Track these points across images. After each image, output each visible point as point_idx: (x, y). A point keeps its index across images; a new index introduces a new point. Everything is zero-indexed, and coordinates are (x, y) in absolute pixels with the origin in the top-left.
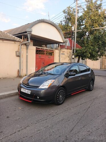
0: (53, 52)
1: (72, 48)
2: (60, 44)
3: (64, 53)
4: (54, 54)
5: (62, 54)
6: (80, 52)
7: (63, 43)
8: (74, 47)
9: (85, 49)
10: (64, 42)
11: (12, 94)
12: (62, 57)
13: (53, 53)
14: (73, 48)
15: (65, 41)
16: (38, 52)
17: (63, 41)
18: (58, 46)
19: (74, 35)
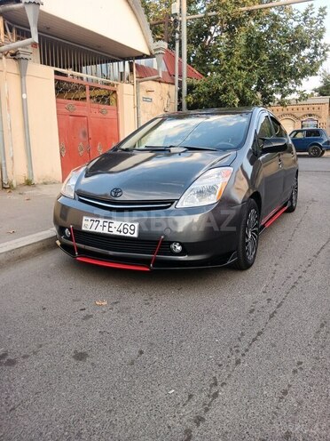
0: (115, 92)
1: (174, 80)
2: (136, 61)
3: (151, 95)
4: (116, 100)
5: (145, 99)
6: (206, 89)
7: (148, 57)
8: (180, 76)
9: (220, 82)
10: (153, 53)
11: (24, 251)
12: (145, 112)
13: (114, 96)
14: (177, 78)
15: (155, 50)
16: (61, 89)
17: (149, 48)
18: (131, 70)
19: (178, 29)
